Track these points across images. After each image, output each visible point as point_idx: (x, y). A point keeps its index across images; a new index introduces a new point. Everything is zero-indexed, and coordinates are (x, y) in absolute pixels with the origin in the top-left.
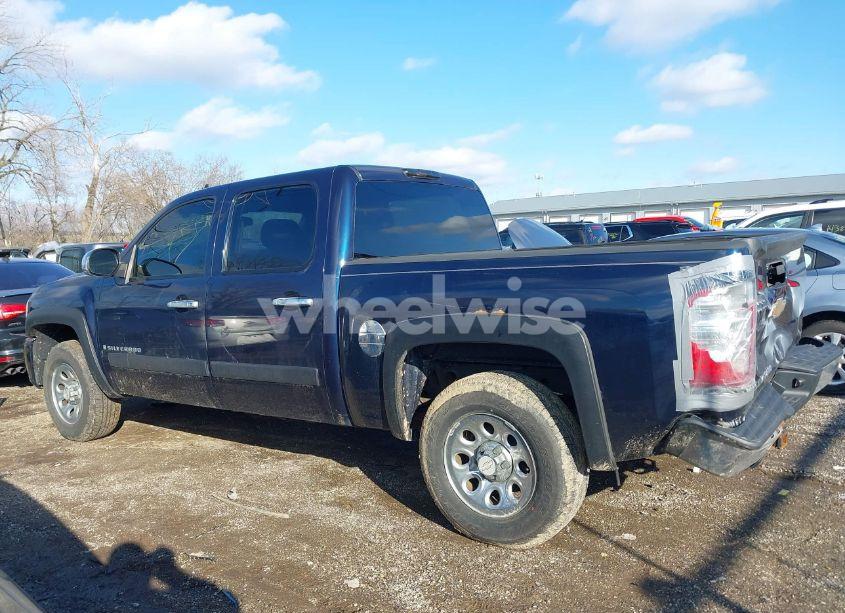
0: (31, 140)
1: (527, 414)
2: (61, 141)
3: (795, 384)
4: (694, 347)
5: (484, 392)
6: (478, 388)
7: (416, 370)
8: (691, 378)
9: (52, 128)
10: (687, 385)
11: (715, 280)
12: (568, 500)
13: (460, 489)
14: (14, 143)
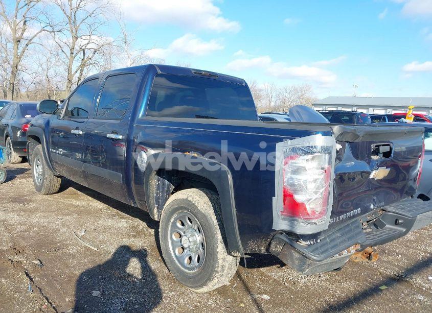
0: (100, 49)
1: (204, 216)
2: (114, 50)
3: (396, 223)
4: (285, 191)
5: (187, 200)
6: (185, 197)
7: (166, 182)
8: (282, 210)
9: (110, 44)
10: (279, 213)
11: (302, 150)
12: (219, 270)
13: (174, 252)
14: (93, 50)
